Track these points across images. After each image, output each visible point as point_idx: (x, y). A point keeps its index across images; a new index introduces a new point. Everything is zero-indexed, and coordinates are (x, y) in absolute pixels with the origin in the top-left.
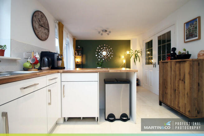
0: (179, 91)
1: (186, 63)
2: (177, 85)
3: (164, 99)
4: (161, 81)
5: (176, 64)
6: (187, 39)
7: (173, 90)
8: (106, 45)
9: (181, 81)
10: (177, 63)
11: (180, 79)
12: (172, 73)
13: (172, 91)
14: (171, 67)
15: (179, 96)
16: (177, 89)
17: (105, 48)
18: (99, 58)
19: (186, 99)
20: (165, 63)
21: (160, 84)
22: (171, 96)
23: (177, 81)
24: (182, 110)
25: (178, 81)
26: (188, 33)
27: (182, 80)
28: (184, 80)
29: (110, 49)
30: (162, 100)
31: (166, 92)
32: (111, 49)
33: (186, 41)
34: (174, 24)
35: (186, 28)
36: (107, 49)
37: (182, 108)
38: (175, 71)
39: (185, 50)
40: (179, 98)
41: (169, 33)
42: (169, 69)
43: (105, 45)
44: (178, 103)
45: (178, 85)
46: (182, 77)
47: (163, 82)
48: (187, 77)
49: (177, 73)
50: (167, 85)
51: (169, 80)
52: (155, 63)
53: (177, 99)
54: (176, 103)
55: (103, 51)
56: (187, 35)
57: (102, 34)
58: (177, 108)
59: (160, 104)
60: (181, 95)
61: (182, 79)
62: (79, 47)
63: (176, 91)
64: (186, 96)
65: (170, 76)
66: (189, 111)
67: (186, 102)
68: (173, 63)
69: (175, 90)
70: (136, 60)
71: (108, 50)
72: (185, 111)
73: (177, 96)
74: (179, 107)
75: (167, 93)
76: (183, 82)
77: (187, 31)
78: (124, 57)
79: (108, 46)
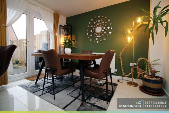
8: (101, 17)
18: (91, 38)
29: (107, 21)
55: (96, 27)
78: (132, 31)
79: (104, 17)
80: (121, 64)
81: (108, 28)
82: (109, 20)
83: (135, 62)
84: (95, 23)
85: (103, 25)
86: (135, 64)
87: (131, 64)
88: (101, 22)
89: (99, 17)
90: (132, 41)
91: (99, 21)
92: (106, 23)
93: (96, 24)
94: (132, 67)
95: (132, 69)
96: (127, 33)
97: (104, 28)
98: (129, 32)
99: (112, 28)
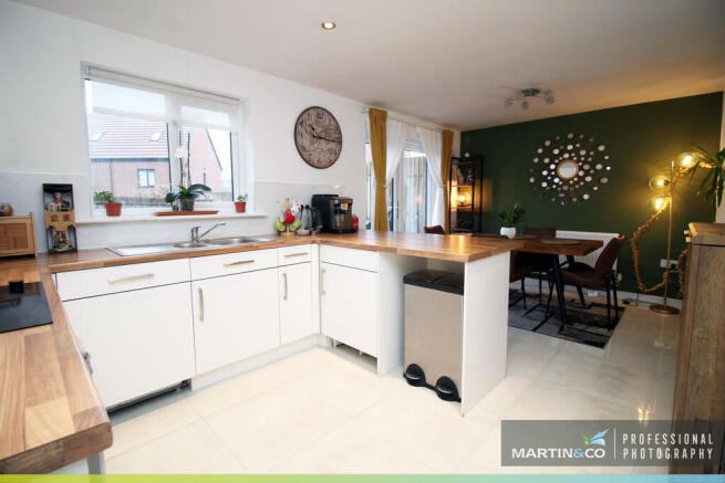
8: (576, 136)
18: (542, 191)
29: (595, 149)
36: (583, 152)
55: (560, 162)
62: (467, 156)
71: (587, 156)
78: (667, 183)
79: (586, 138)
80: (633, 262)
81: (599, 167)
82: (601, 148)
83: (672, 258)
84: (556, 152)
85: (583, 159)
86: (676, 262)
87: (663, 263)
88: (576, 150)
89: (570, 136)
90: (668, 208)
91: (570, 147)
92: (592, 153)
93: (561, 154)
94: (664, 269)
95: (665, 275)
96: (653, 185)
97: (586, 167)
98: (660, 182)
99: (608, 168)
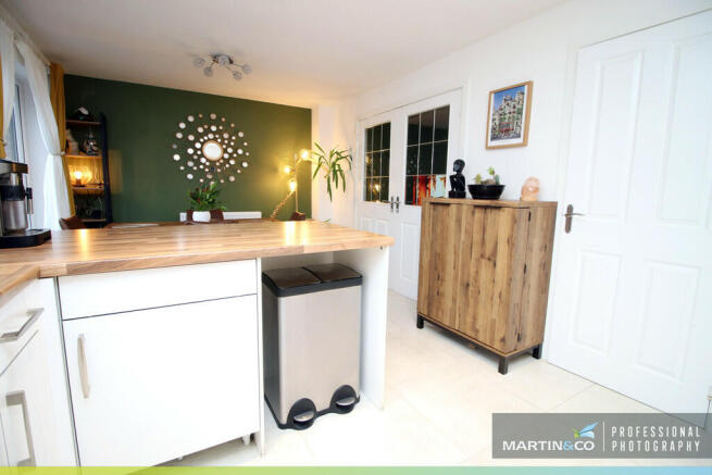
0: (478, 287)
1: (501, 213)
2: (472, 270)
3: (434, 311)
4: (426, 260)
5: (473, 213)
6: (493, 138)
7: (462, 284)
8: (219, 118)
9: (484, 261)
10: (477, 210)
11: (482, 256)
12: (460, 238)
13: (459, 289)
14: (459, 221)
15: (476, 302)
16: (471, 281)
17: (214, 128)
18: (190, 170)
19: (496, 307)
20: (440, 208)
21: (421, 266)
22: (454, 300)
23: (473, 261)
24: (483, 338)
25: (478, 260)
26: (497, 122)
27: (489, 259)
28: (492, 259)
29: (236, 134)
30: (425, 312)
31: (441, 290)
32: (241, 135)
33: (492, 144)
34: (461, 88)
35: (494, 108)
36: (226, 136)
37: (485, 331)
38: (469, 233)
39: (493, 173)
40: (476, 307)
41: (444, 112)
42: (452, 224)
43: (213, 116)
44: (475, 318)
45: (477, 272)
46: (488, 251)
47: (430, 262)
48: (503, 249)
49: (477, 237)
50: (443, 270)
51: (450, 258)
52: (398, 199)
53: (471, 310)
54: (469, 320)
55: (205, 141)
56: (494, 129)
57: (208, 71)
58: (469, 333)
59: (420, 325)
60: (483, 297)
61: (487, 254)
62: (85, 111)
63: (471, 288)
64: (497, 300)
65: (455, 247)
66: (503, 340)
67: (494, 317)
68: (465, 208)
69: (468, 285)
70: (333, 184)
71: (230, 139)
72: (492, 340)
73: (472, 301)
74: (477, 331)
75: (443, 295)
76: (492, 264)
77: (497, 117)
78: (292, 170)
79: (228, 123)
81: (240, 152)
84: (201, 130)
85: (226, 142)
88: (220, 132)
92: (233, 138)
93: (205, 133)
97: (230, 150)
99: (247, 154)
